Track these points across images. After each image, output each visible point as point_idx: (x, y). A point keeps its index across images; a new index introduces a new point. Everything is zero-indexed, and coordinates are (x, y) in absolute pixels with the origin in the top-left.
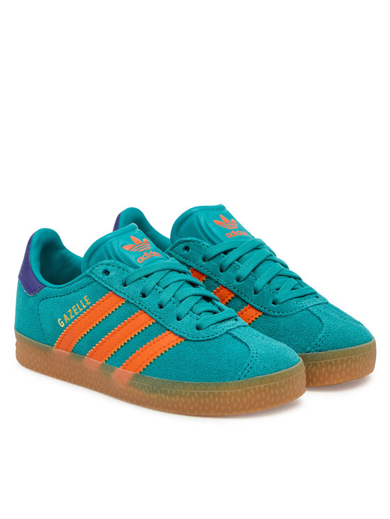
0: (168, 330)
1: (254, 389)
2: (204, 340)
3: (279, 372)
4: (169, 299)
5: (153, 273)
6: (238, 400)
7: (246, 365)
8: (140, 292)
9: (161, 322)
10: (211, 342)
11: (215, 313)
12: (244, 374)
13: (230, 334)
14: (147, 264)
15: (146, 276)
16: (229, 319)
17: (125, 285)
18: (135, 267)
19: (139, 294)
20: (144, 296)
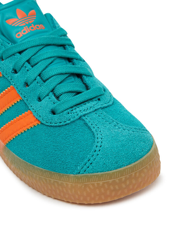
0: (29, 110)
1: (93, 185)
2: (56, 126)
3: (119, 169)
4: (33, 78)
5: (26, 49)
6: (79, 193)
7: (86, 160)
8: (12, 68)
10: (62, 129)
11: (78, 93)
12: (84, 169)
13: (83, 120)
14: (25, 39)
15: (20, 53)
16: (91, 99)
18: (13, 41)
19: (11, 70)
20: (16, 72)
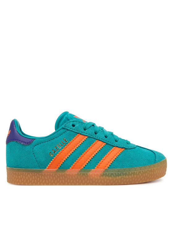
0: (114, 146)
9: (109, 143)
17: (85, 130)
